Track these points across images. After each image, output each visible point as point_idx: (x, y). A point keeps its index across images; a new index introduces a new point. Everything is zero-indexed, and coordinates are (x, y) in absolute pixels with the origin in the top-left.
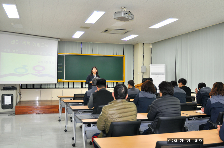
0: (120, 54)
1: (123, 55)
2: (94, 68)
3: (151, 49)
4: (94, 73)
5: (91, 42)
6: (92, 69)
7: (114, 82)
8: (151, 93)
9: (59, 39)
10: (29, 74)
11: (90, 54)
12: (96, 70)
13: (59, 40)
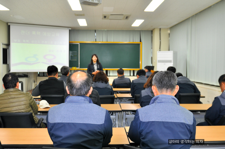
0: (137, 41)
1: (141, 41)
2: (94, 56)
3: (169, 34)
4: (95, 61)
5: (106, 30)
6: (92, 57)
7: (130, 71)
8: (102, 82)
9: (70, 27)
10: (39, 62)
11: (105, 42)
12: (96, 58)
13: (70, 29)
